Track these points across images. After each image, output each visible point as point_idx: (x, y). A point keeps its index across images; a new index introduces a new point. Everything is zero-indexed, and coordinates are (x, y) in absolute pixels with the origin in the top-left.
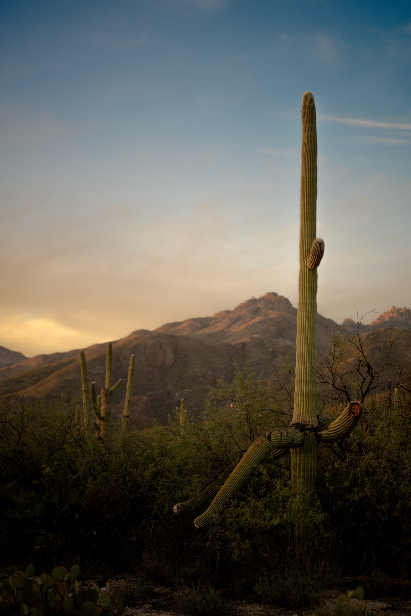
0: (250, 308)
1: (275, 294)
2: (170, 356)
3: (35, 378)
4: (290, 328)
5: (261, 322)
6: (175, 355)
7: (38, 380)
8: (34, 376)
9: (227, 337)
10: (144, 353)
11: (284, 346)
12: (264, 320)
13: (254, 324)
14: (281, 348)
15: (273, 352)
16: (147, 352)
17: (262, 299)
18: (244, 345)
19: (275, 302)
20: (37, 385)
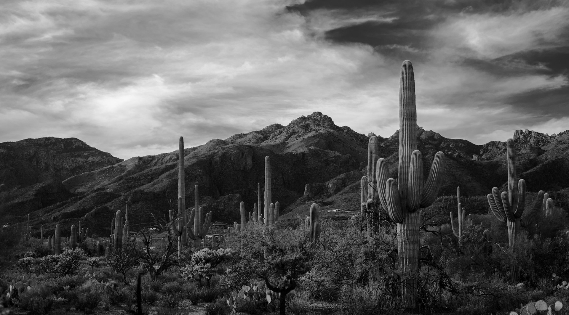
0: (301, 124)
1: (320, 114)
2: (249, 162)
3: (150, 177)
4: (335, 141)
5: (314, 136)
6: (253, 161)
7: (152, 179)
8: (149, 175)
9: (288, 148)
10: (231, 159)
11: (334, 156)
12: (316, 135)
13: (309, 138)
14: (332, 157)
15: (326, 161)
16: (232, 159)
17: (309, 118)
18: (303, 154)
19: (321, 120)
20: (153, 183)
